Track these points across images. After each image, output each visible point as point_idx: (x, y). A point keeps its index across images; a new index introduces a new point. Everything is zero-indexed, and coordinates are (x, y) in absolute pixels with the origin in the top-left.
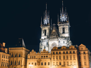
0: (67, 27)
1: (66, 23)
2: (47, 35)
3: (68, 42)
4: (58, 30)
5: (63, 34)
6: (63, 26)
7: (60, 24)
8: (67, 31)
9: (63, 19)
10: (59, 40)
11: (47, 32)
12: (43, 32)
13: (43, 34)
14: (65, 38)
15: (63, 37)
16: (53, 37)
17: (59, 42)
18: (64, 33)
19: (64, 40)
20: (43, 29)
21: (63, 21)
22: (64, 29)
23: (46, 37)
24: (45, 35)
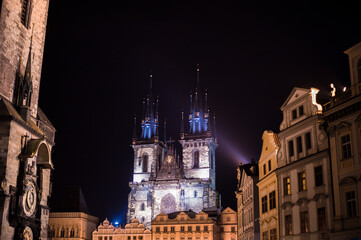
0: (205, 152)
1: (204, 138)
2: (149, 170)
3: (206, 193)
4: (181, 158)
5: (193, 171)
6: (196, 146)
7: (187, 139)
8: (205, 161)
9: (197, 124)
10: (182, 188)
11: (151, 160)
12: (138, 163)
13: (138, 169)
14: (200, 182)
15: (192, 178)
16: (165, 178)
17: (183, 193)
18: (196, 166)
19: (197, 189)
20: (141, 151)
21: (197, 129)
22: (196, 155)
23: (146, 177)
24: (145, 170)
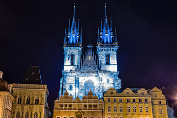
0: (114, 55)
1: (113, 46)
2: (76, 63)
3: (115, 81)
4: (98, 57)
5: (106, 66)
6: (107, 50)
8: (114, 61)
9: (107, 38)
10: (100, 76)
11: (77, 59)
13: (67, 62)
14: (111, 74)
15: (106, 71)
16: (86, 69)
18: (108, 63)
19: (109, 78)
20: (68, 51)
21: (107, 41)
22: (108, 57)
24: (72, 64)
